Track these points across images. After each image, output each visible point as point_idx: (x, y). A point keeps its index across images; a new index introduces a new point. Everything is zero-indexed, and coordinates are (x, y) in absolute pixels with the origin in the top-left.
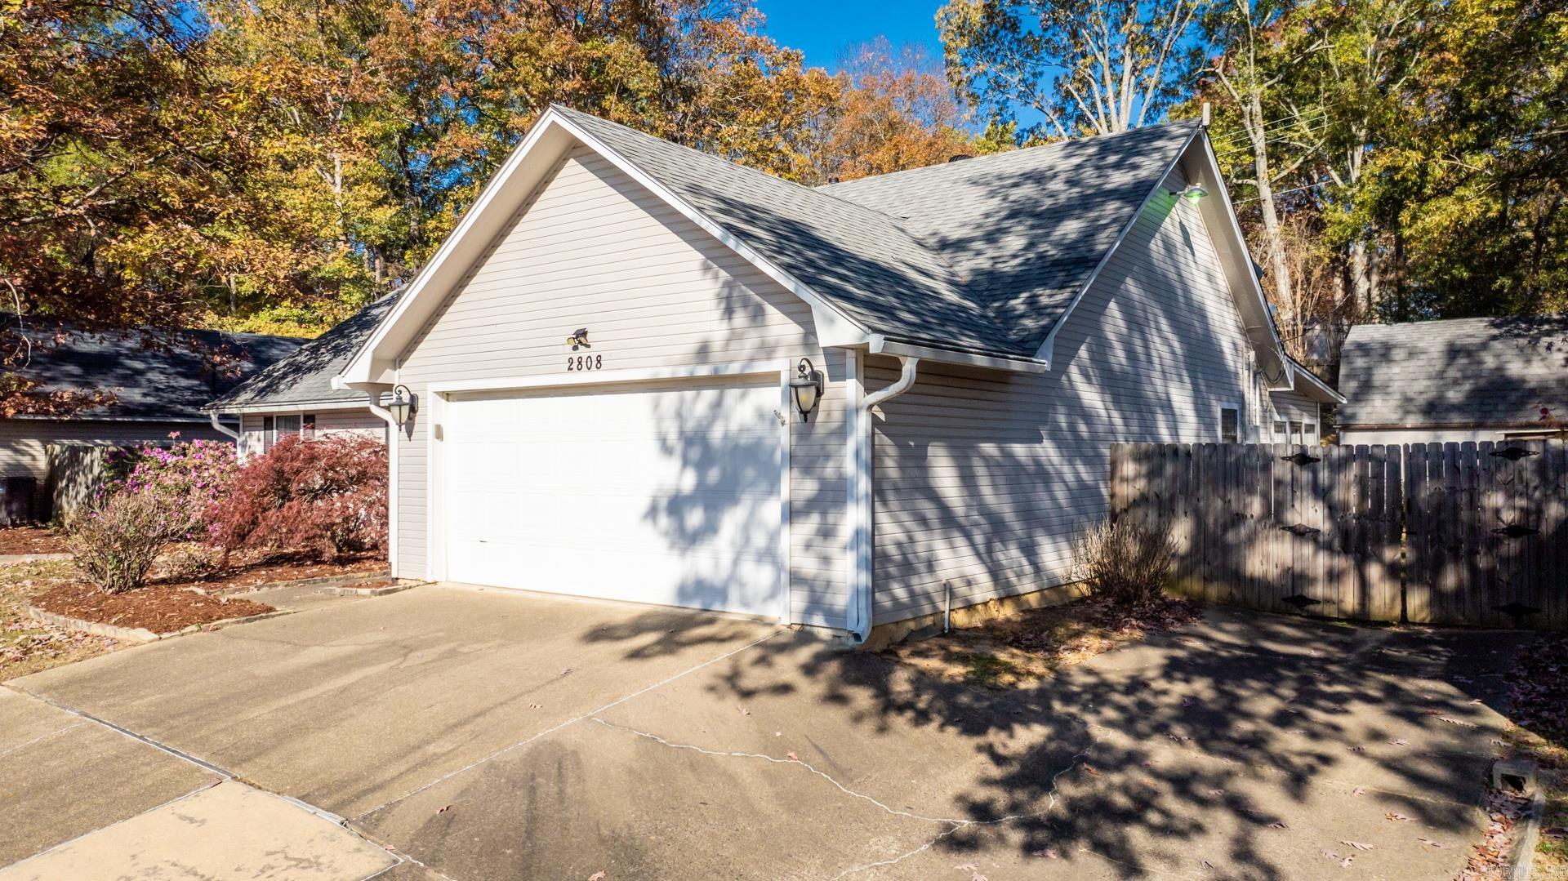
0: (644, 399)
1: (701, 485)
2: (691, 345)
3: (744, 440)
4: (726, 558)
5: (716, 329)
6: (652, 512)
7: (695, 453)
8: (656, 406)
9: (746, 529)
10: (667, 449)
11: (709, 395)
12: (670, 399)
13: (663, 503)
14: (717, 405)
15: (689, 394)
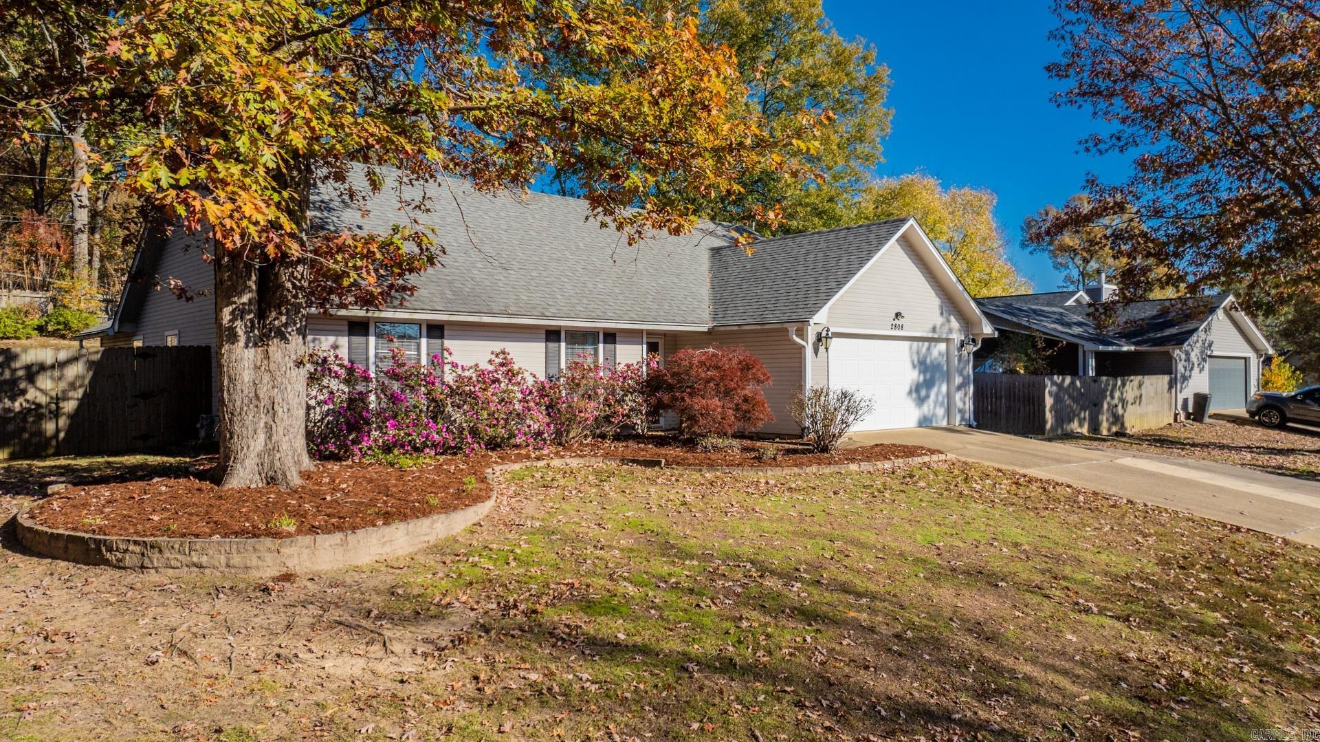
0: (907, 344)
1: (925, 380)
2: (931, 326)
3: (935, 363)
4: (932, 407)
5: (939, 320)
6: (910, 393)
7: (923, 367)
8: (911, 347)
9: (937, 395)
10: (914, 367)
11: (926, 344)
12: (915, 344)
13: (914, 388)
14: (929, 349)
15: (921, 343)
